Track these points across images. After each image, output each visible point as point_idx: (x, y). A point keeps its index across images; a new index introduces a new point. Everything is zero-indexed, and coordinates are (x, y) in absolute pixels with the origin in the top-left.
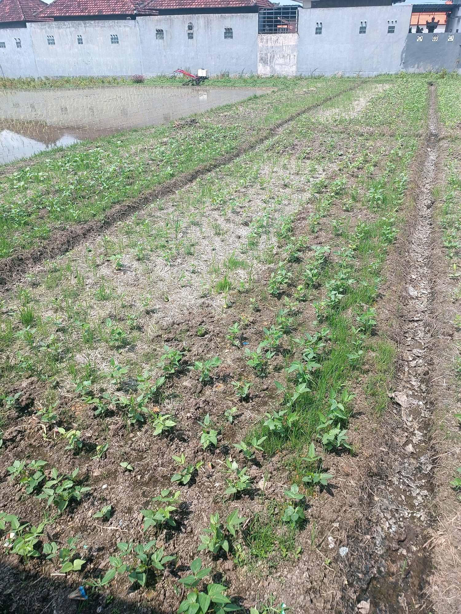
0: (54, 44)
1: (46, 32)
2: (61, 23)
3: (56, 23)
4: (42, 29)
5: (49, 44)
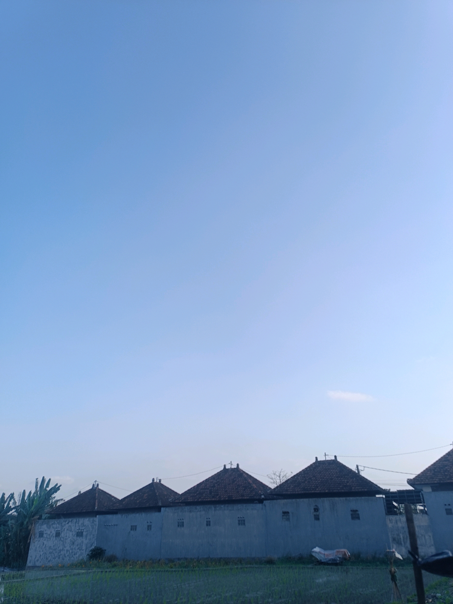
0: (183, 526)
1: (178, 515)
2: (193, 508)
4: (174, 513)
5: (178, 526)
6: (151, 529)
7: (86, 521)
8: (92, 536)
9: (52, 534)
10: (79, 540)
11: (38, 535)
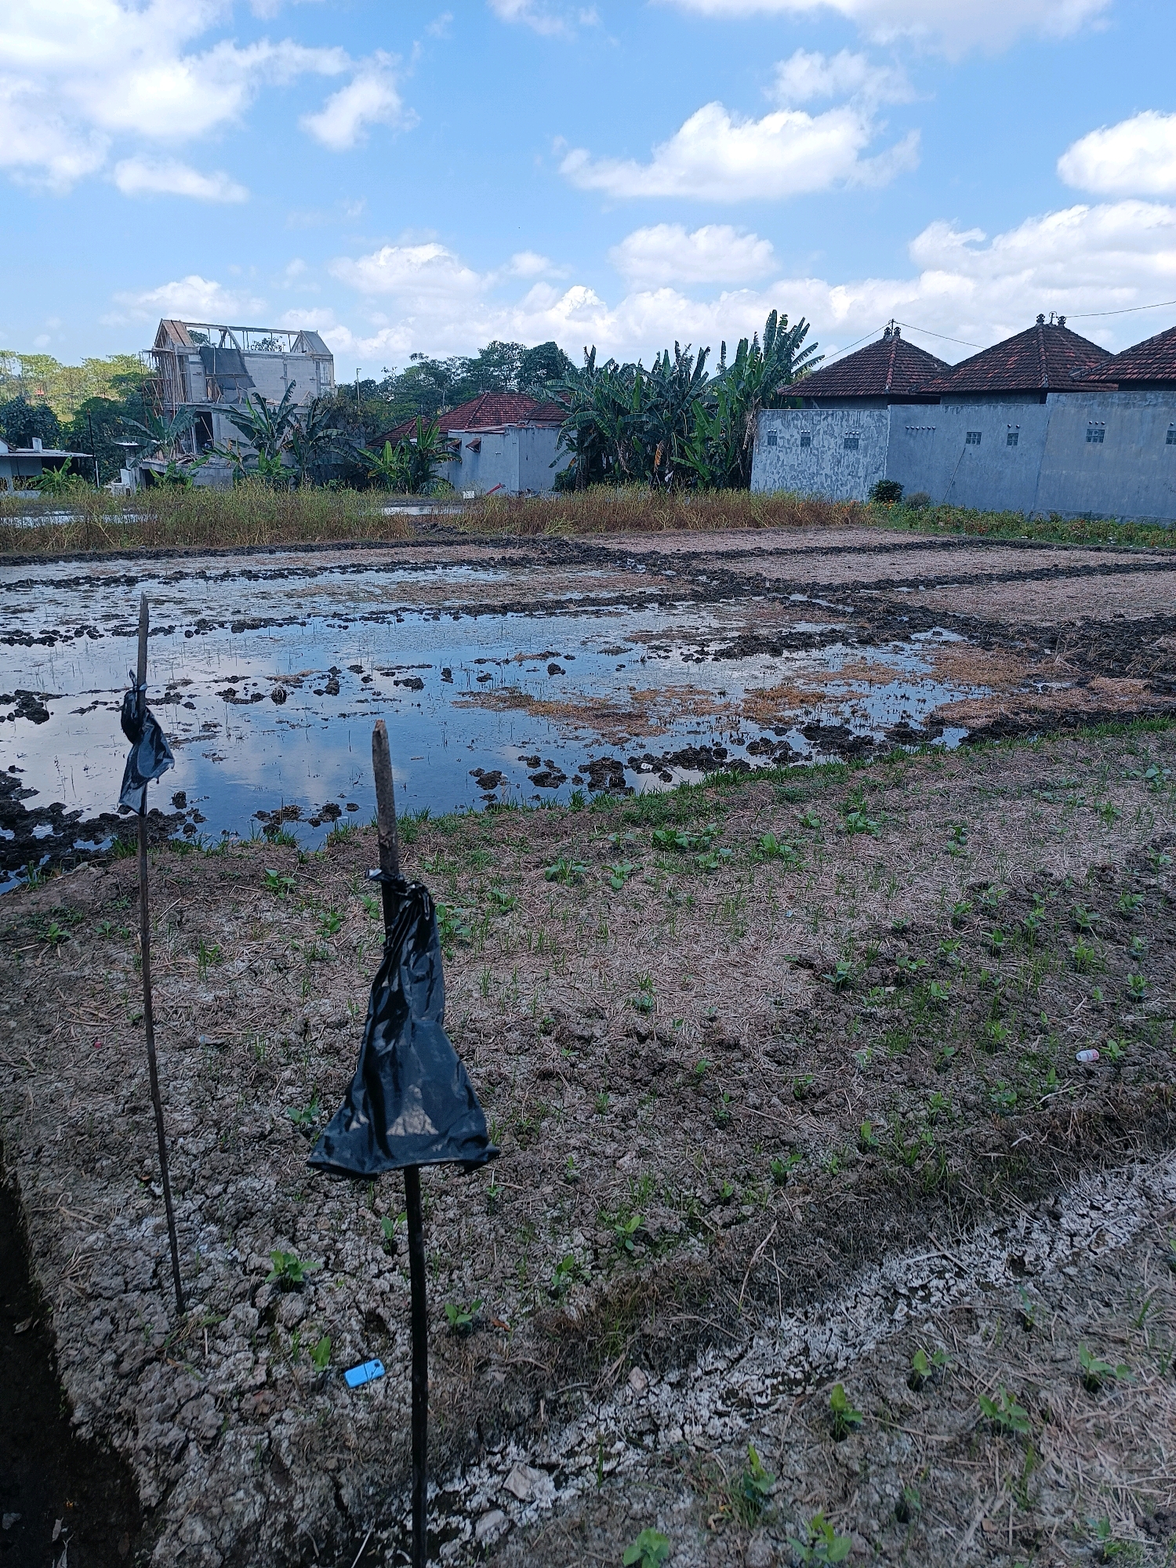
0: (1101, 441)
1: (1090, 413)
2: (1136, 395)
3: (1122, 394)
4: (1082, 407)
5: (1089, 440)
6: (1016, 444)
7: (864, 418)
8: (877, 449)
9: (793, 440)
10: (851, 456)
11: (766, 439)
